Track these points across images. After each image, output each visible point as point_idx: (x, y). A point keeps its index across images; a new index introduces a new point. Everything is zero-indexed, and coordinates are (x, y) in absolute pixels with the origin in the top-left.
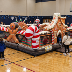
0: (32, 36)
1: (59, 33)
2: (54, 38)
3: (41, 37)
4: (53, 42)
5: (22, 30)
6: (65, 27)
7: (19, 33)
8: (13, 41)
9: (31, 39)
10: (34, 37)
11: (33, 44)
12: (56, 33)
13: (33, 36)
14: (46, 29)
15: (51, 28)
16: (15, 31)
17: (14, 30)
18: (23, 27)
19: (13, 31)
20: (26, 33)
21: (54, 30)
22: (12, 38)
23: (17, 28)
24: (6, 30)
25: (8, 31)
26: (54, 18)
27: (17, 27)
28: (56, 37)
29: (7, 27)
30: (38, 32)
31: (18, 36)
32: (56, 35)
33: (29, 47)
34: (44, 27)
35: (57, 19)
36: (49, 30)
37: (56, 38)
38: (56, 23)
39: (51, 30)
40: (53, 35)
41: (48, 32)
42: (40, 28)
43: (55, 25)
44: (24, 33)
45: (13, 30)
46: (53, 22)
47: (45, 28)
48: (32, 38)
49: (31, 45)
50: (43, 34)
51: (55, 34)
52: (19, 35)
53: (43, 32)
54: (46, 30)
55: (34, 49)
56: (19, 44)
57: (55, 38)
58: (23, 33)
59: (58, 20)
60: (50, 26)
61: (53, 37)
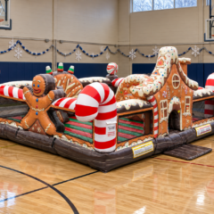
0: (96, 115)
1: (174, 105)
2: (158, 120)
3: (120, 117)
4: (156, 132)
5: (65, 96)
6: (191, 87)
7: (57, 104)
8: (39, 129)
9: (92, 121)
10: (102, 117)
11: (99, 138)
12: (165, 105)
13: (99, 114)
14: (137, 93)
15: (150, 90)
16: (44, 99)
17: (42, 96)
18: (68, 87)
19: (40, 99)
20: (77, 105)
21: (158, 95)
22: (37, 119)
23: (51, 92)
24: (20, 97)
25: (24, 98)
26: (161, 63)
27: (50, 86)
28: (166, 116)
29: (22, 87)
30: (113, 101)
31: (54, 113)
32: (165, 111)
33: (86, 147)
34: (131, 89)
35: (167, 65)
36: (145, 98)
37: (165, 119)
38: (166, 76)
39: (152, 97)
40: (157, 113)
41: (141, 103)
42: (118, 90)
43: (163, 81)
44: (72, 107)
45: (38, 97)
46: (156, 73)
47: (133, 89)
48: (96, 121)
49: (91, 140)
50: (128, 108)
51: (163, 109)
52: (58, 112)
53: (128, 103)
54: (136, 96)
55: (101, 153)
56: (56, 136)
57: (161, 121)
58: (67, 105)
59: (171, 67)
60: (149, 86)
61: (156, 117)
